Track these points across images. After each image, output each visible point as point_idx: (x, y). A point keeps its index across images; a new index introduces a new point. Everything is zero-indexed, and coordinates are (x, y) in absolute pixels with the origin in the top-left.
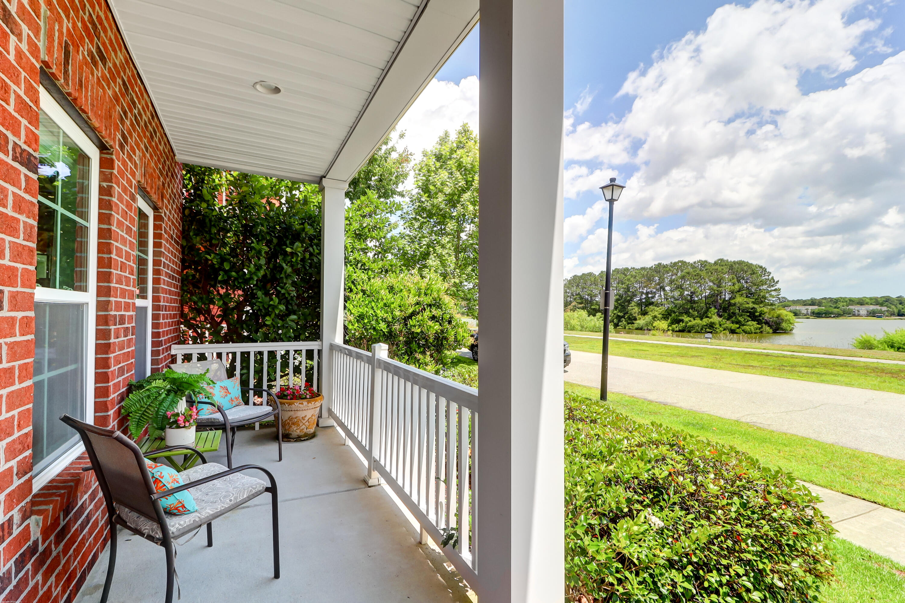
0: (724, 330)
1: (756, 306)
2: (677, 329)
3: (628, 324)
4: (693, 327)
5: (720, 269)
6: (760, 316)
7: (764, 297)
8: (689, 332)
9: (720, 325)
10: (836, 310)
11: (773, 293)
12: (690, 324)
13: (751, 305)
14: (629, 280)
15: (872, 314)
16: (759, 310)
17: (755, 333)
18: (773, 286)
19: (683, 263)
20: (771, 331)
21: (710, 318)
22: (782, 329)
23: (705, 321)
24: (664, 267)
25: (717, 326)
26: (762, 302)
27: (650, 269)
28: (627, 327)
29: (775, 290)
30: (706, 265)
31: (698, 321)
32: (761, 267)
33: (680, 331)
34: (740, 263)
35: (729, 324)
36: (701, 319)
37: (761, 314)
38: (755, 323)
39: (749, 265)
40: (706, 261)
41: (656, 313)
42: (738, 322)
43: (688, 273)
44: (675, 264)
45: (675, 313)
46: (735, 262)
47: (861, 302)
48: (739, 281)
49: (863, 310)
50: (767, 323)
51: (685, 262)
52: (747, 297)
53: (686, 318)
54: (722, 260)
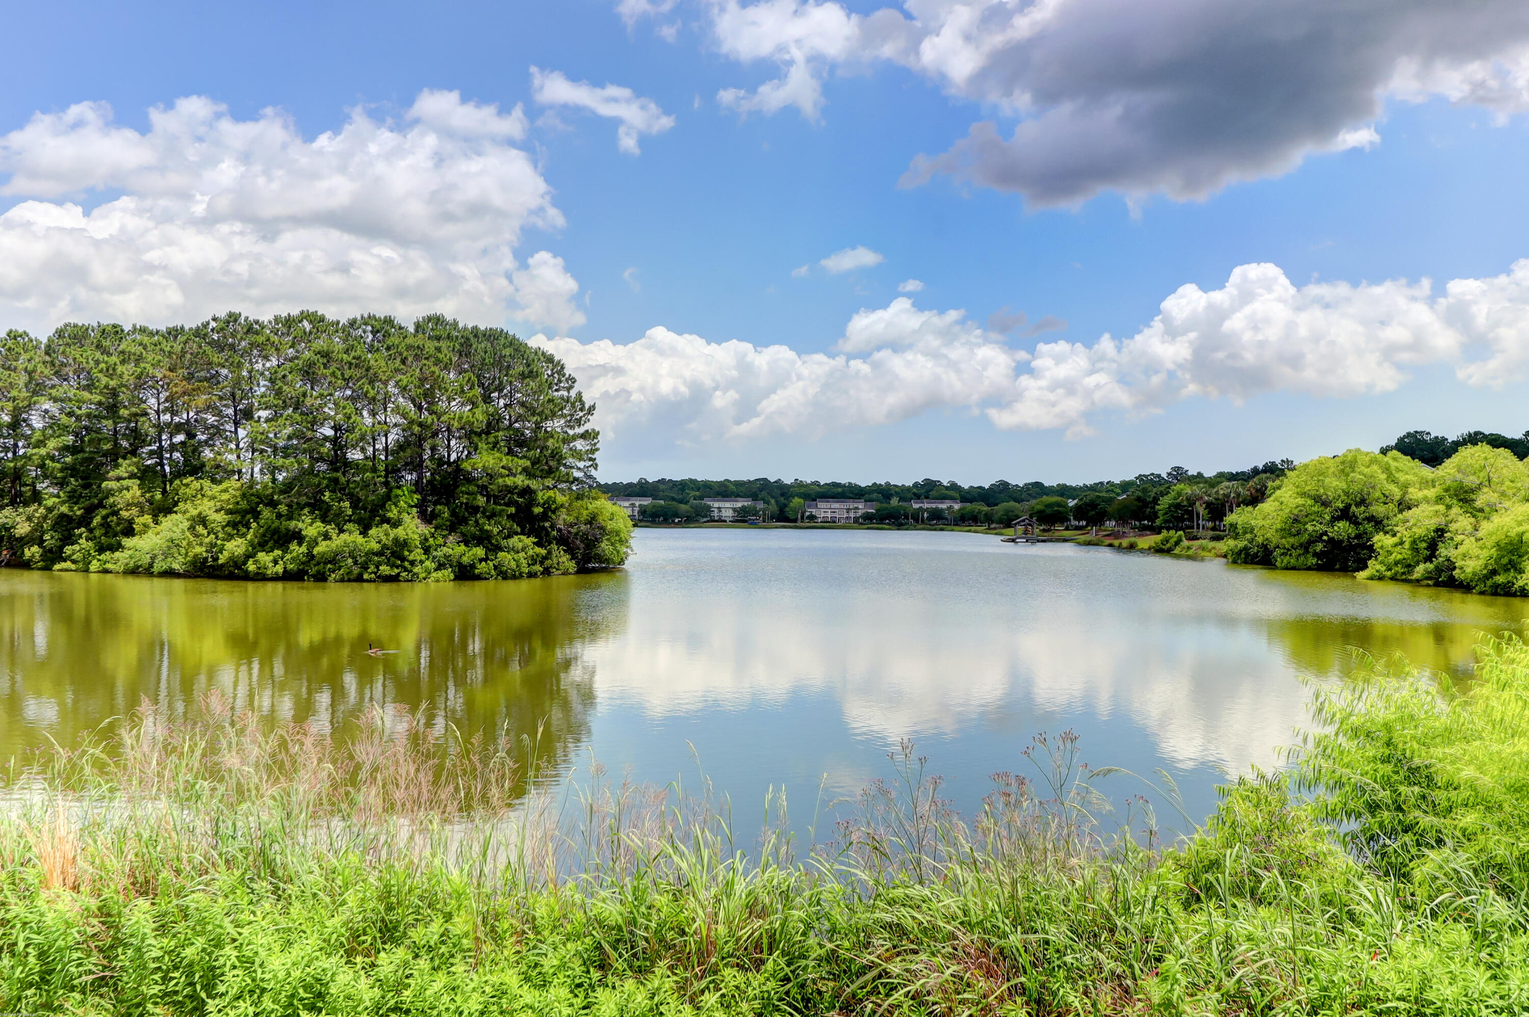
0: (440, 567)
1: (534, 484)
2: (279, 569)
3: (101, 550)
4: (333, 560)
5: (430, 346)
6: (544, 516)
7: (557, 456)
8: (321, 578)
9: (427, 551)
10: (683, 507)
11: (580, 445)
12: (322, 547)
13: (520, 480)
14: (110, 372)
15: (743, 519)
16: (541, 496)
17: (531, 575)
18: (579, 422)
19: (317, 320)
20: (572, 566)
21: (396, 524)
22: (600, 558)
23: (379, 535)
24: (251, 329)
25: (417, 554)
26: (550, 472)
27: (200, 333)
28: (94, 566)
29: (585, 436)
30: (387, 335)
31: (352, 538)
32: (550, 359)
33: (287, 577)
34: (492, 336)
35: (454, 548)
36: (364, 533)
37: (550, 508)
38: (529, 541)
39: (518, 348)
40: (389, 321)
41: (206, 507)
42: (482, 539)
43: (326, 355)
44: (289, 322)
45: (272, 504)
46: (475, 332)
47: (724, 490)
48: (487, 399)
49: (726, 508)
50: (564, 541)
51: (322, 319)
52: (510, 452)
53: (311, 527)
54: (437, 320)
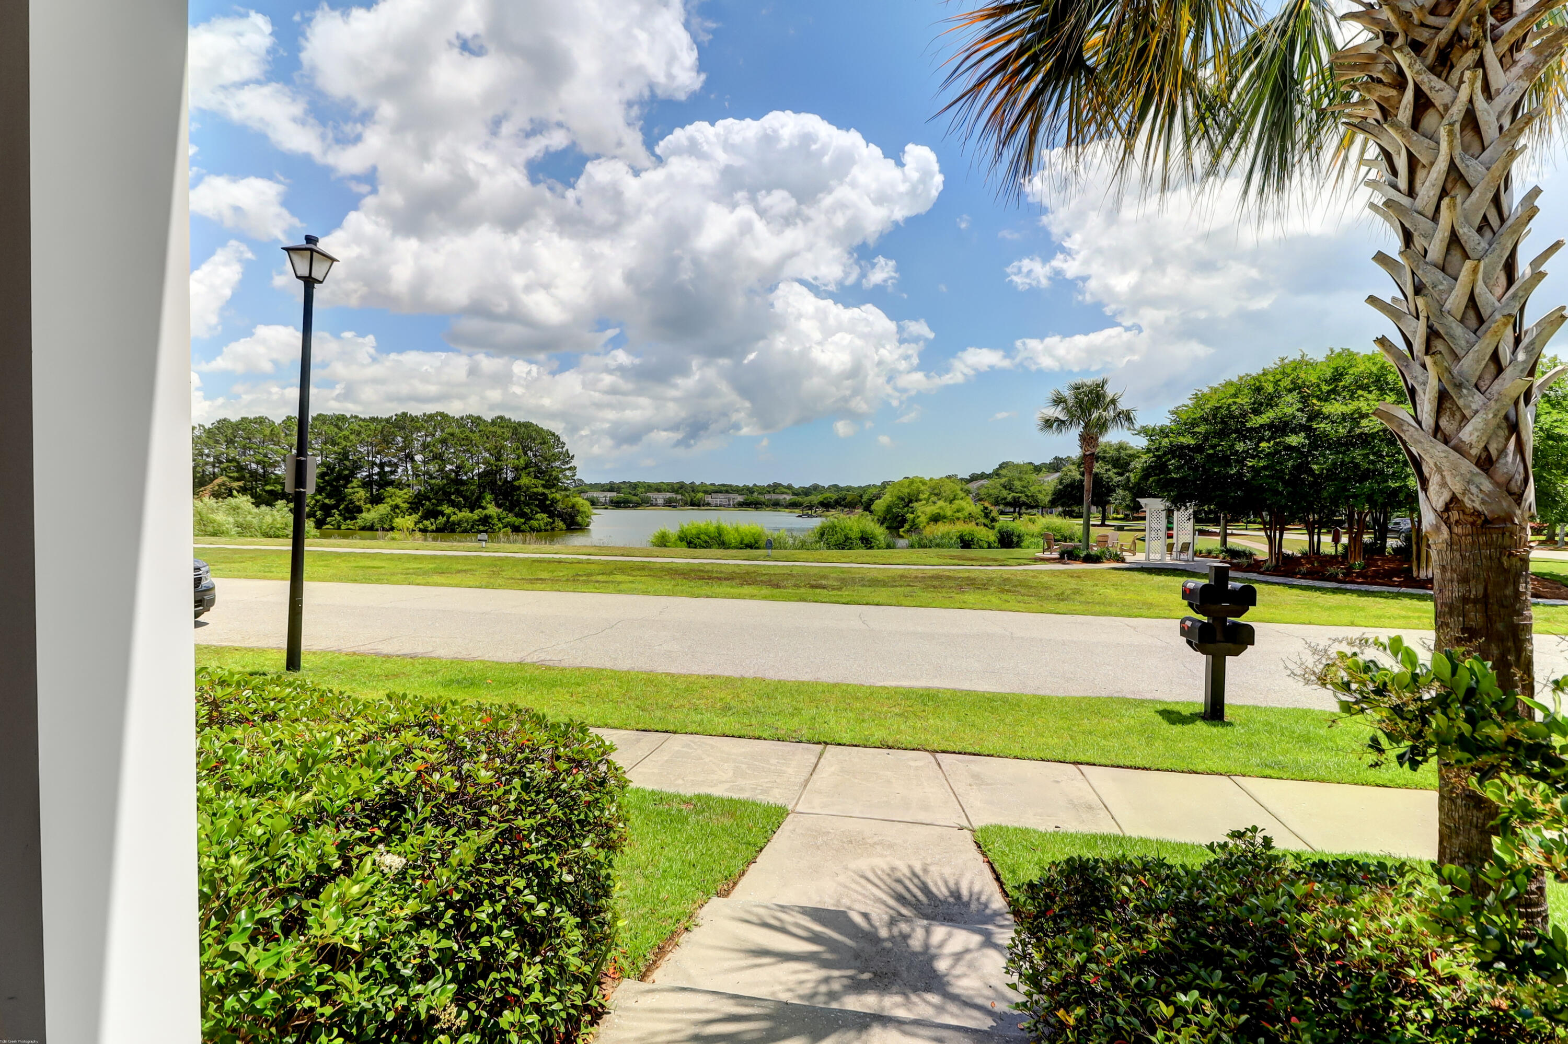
0: (505, 527)
1: (546, 491)
2: (434, 527)
3: (345, 519)
4: (459, 523)
5: (499, 431)
6: (551, 505)
7: (558, 480)
8: (453, 531)
9: (499, 520)
10: (635, 498)
11: (568, 473)
12: (453, 518)
13: (540, 490)
14: (346, 438)
15: (669, 504)
16: (550, 497)
17: (546, 530)
18: (567, 463)
19: (444, 416)
20: (564, 527)
21: (484, 508)
22: (578, 524)
23: (477, 514)
24: (413, 419)
25: (495, 521)
26: (554, 485)
27: (388, 421)
28: (343, 527)
29: (570, 469)
30: (478, 424)
31: (465, 514)
32: (553, 435)
33: (438, 530)
34: (527, 425)
35: (511, 518)
36: (472, 511)
37: (554, 502)
38: (545, 516)
39: (539, 431)
40: (479, 418)
41: (398, 501)
42: (522, 515)
43: (452, 435)
44: (431, 417)
45: (429, 499)
46: (519, 424)
47: (658, 488)
48: (525, 454)
49: (660, 498)
50: (560, 515)
51: (447, 416)
52: (536, 477)
53: (448, 510)
54: (502, 418)
